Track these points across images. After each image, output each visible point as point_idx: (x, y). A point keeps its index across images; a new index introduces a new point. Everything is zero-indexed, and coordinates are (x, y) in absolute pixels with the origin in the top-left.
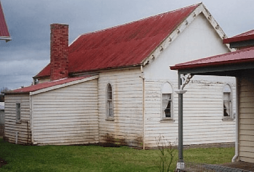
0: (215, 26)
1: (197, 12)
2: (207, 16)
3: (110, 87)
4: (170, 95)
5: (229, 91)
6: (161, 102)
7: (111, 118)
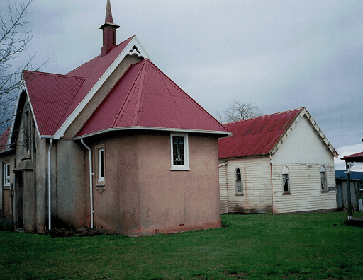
0: (313, 123)
1: (302, 114)
2: (308, 117)
3: (238, 171)
4: (287, 175)
5: (324, 170)
6: (282, 180)
7: (239, 193)
